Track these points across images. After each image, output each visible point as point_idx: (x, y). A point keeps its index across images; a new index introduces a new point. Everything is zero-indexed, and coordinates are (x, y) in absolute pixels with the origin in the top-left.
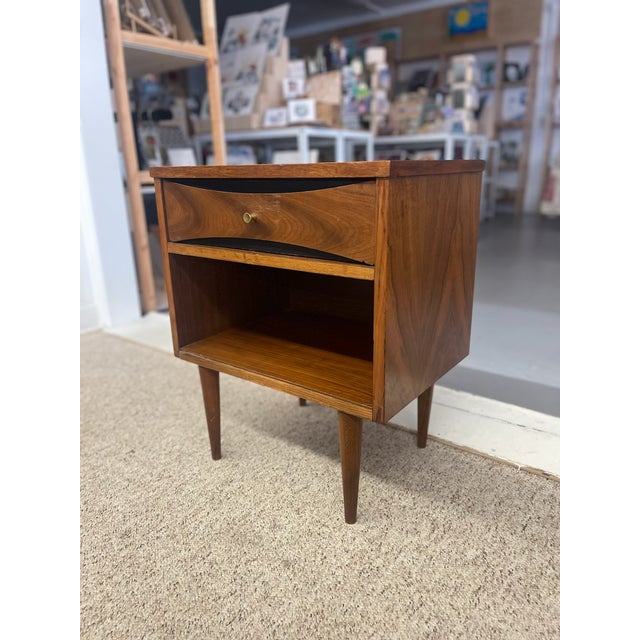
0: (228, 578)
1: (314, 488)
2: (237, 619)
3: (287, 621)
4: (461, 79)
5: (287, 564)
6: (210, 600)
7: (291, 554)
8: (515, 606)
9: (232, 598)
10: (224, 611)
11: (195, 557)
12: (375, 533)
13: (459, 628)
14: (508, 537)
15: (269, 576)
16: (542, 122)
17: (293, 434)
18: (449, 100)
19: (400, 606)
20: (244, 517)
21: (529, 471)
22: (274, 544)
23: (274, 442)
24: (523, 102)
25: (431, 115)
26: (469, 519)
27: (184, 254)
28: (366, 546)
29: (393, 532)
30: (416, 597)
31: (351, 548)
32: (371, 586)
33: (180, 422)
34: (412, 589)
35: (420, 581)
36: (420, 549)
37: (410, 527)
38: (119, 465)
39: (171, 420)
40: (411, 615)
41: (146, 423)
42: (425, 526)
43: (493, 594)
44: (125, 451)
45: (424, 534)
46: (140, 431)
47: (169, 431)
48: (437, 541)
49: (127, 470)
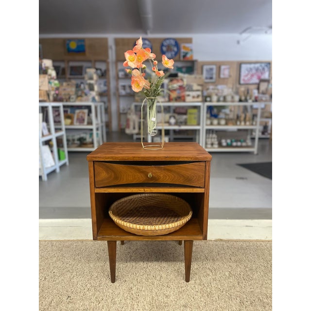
1: (164, 276)
4: (91, 78)
5: (185, 306)
7: (182, 302)
8: (250, 283)
12: (198, 281)
13: (245, 296)
14: (231, 264)
16: (115, 94)
17: (133, 258)
18: (87, 87)
19: (227, 300)
20: (153, 299)
21: (216, 241)
22: (174, 302)
23: (129, 264)
24: (105, 85)
25: (80, 93)
26: (217, 263)
27: (106, 192)
28: (200, 287)
29: (203, 278)
30: (227, 294)
31: (197, 290)
32: (214, 298)
33: (75, 273)
34: (224, 293)
35: (224, 289)
36: (214, 280)
37: (205, 274)
38: (70, 306)
39: (69, 275)
40: (231, 300)
41: (57, 281)
42: (209, 272)
43: (242, 283)
44: (65, 298)
45: (211, 274)
46: (59, 286)
47: (75, 280)
48: (216, 275)
49: (77, 306)
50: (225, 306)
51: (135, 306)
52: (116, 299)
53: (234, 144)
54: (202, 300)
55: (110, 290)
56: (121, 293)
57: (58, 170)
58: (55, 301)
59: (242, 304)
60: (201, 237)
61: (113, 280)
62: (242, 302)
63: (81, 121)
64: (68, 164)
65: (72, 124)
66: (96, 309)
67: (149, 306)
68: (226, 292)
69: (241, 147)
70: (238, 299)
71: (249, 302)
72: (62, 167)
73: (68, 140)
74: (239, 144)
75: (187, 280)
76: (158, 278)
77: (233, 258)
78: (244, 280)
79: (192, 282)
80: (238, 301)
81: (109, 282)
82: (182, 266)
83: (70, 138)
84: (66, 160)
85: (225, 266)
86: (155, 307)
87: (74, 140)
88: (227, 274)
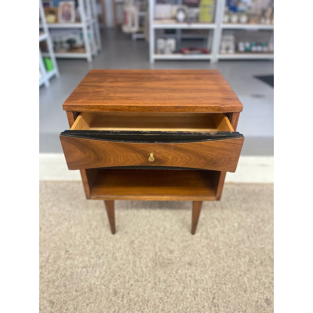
0: (177, 283)
2: (195, 296)
3: (211, 285)
5: (190, 264)
6: (180, 296)
7: (187, 259)
9: (186, 289)
10: (188, 296)
11: (156, 284)
12: (204, 234)
13: (255, 254)
15: (189, 273)
19: (235, 257)
20: (156, 255)
23: (130, 211)
26: (226, 212)
28: (207, 241)
29: (209, 230)
30: (236, 250)
31: (203, 244)
32: (221, 255)
33: (72, 222)
34: (232, 248)
35: (232, 244)
36: (222, 232)
37: (212, 225)
38: (68, 262)
39: (66, 224)
40: (240, 258)
41: (54, 232)
42: (216, 223)
43: (252, 237)
44: (62, 253)
45: (219, 226)
46: (56, 238)
47: (73, 230)
48: (224, 226)
49: (76, 263)
50: (233, 265)
51: (138, 263)
52: (117, 254)
53: (254, 49)
54: (208, 256)
55: (111, 244)
56: (123, 247)
57: (47, 84)
58: (52, 256)
59: (252, 264)
60: (214, 198)
61: (114, 231)
62: (251, 261)
63: (67, 17)
64: (58, 75)
65: (56, 21)
66: (96, 265)
67: (152, 263)
68: (235, 248)
69: (262, 52)
70: (247, 256)
71: (259, 262)
72: (52, 79)
73: (55, 43)
74: (259, 48)
75: (193, 232)
76: (162, 229)
77: (244, 206)
78: (255, 233)
79: (197, 234)
80: (247, 260)
81: (109, 233)
82: (188, 215)
83: (58, 40)
84: (54, 71)
85: (235, 216)
86: (159, 265)
87: (61, 43)
88: (236, 225)
